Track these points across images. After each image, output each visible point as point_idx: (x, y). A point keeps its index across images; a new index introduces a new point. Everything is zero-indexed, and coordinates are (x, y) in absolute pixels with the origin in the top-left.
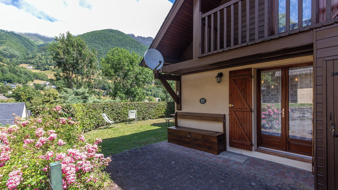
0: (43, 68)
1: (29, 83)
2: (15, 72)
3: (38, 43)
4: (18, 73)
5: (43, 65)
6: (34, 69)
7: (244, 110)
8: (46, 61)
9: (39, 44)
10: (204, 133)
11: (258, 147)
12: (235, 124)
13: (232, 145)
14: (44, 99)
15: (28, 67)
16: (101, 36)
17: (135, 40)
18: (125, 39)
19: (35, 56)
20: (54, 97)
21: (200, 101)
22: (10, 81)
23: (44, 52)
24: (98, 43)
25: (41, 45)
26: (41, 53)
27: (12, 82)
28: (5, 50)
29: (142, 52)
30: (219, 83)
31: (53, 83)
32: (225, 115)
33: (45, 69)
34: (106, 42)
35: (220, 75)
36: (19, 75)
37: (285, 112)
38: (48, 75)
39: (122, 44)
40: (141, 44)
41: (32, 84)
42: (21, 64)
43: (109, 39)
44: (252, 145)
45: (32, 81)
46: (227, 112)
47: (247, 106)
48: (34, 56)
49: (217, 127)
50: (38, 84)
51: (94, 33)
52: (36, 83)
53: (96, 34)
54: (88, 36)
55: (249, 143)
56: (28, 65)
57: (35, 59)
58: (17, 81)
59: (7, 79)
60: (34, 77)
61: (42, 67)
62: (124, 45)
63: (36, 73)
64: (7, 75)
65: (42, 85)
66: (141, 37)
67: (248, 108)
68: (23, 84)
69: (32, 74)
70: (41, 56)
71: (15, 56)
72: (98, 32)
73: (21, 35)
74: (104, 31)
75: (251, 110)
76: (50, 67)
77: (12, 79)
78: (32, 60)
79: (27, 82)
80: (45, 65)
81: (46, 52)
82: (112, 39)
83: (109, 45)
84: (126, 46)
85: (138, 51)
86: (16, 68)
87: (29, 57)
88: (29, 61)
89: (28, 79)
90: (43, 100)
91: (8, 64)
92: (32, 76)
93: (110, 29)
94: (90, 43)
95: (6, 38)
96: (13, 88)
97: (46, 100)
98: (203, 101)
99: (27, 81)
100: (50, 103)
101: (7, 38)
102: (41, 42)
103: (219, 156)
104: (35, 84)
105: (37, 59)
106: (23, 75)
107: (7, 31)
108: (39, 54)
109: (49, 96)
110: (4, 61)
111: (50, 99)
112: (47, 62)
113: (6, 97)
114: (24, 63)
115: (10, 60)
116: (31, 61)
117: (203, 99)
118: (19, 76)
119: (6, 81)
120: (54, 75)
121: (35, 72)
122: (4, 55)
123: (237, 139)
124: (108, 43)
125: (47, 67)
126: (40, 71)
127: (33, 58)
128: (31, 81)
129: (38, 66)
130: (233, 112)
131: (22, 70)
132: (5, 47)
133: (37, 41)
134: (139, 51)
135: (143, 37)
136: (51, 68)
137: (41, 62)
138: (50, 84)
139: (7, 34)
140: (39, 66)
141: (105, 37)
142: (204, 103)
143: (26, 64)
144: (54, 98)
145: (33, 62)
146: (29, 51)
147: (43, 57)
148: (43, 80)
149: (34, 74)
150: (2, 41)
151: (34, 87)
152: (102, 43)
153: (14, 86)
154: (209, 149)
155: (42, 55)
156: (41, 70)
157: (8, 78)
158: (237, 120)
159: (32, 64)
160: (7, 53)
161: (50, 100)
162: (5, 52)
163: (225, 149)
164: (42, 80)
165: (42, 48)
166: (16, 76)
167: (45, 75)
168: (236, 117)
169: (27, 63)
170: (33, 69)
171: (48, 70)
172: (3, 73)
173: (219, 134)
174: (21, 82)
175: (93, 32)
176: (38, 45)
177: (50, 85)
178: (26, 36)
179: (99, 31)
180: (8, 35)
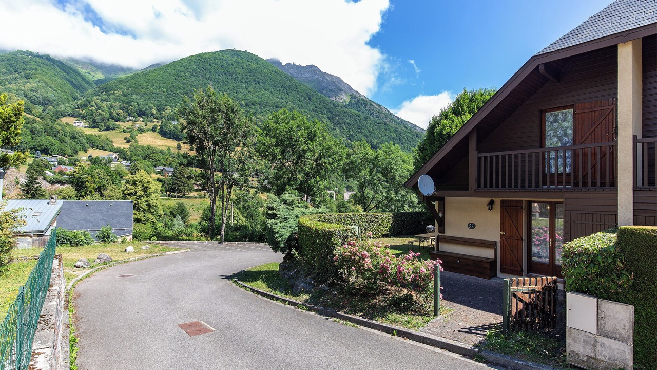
0: (105, 127)
1: (79, 154)
2: (54, 134)
3: (94, 76)
4: (60, 136)
5: (103, 120)
6: (87, 127)
7: (516, 238)
8: (109, 112)
9: (96, 79)
10: (474, 258)
11: (528, 273)
12: (507, 251)
13: (502, 271)
14: (126, 189)
15: (77, 124)
16: (216, 64)
17: (281, 71)
18: (261, 70)
19: (90, 103)
20: (143, 186)
21: (468, 226)
22: (46, 151)
23: (105, 95)
24: (208, 77)
25: (99, 80)
26: (99, 96)
27: (50, 152)
28: (34, 91)
29: (296, 95)
30: (490, 210)
31: (124, 157)
32: (496, 242)
33: (108, 129)
34: (224, 76)
35: (491, 203)
36: (62, 138)
37: (552, 241)
38: (114, 140)
39: (257, 79)
40: (294, 78)
41: (85, 158)
42: (64, 117)
43: (231, 69)
44: (522, 271)
45: (85, 151)
46: (498, 239)
47: (518, 235)
48: (87, 102)
49: (488, 254)
50: (97, 158)
51: (202, 58)
52: (94, 156)
53: (205, 59)
54: (190, 64)
55: (519, 269)
56: (76, 119)
57: (90, 108)
58: (58, 151)
59: (40, 146)
60: (88, 144)
61: (103, 124)
62: (260, 81)
63: (92, 135)
64: (40, 138)
65: (104, 159)
66: (294, 65)
67: (519, 236)
68: (69, 156)
69: (85, 137)
70: (100, 103)
71: (52, 103)
72: (208, 56)
73: (64, 62)
74: (221, 54)
75: (522, 238)
76: (118, 123)
77: (49, 147)
78: (84, 111)
79: (76, 153)
80: (108, 120)
81: (110, 95)
82: (237, 69)
83: (230, 82)
84: (263, 83)
85: (287, 93)
86: (57, 126)
87: (78, 105)
88: (78, 112)
89: (78, 147)
90: (123, 191)
91: (41, 118)
92: (84, 141)
93: (233, 50)
94: (193, 77)
95: (35, 66)
96: (53, 163)
97: (129, 192)
98: (472, 226)
99: (76, 151)
100: (136, 198)
101: (37, 67)
102: (100, 76)
103: (491, 280)
104: (90, 157)
105: (94, 108)
106: (68, 139)
107: (38, 53)
108: (96, 100)
109: (134, 184)
110: (34, 111)
111: (137, 190)
112: (111, 114)
113: (48, 182)
114: (69, 115)
115: (44, 110)
116: (81, 111)
117: (472, 223)
118: (62, 141)
119: (39, 150)
120: (126, 138)
121: (90, 133)
122: (33, 100)
123: (509, 265)
124: (229, 77)
125: (111, 123)
126: (98, 132)
127: (85, 106)
128: (82, 152)
129: (94, 122)
130: (504, 239)
131: (68, 129)
132: (35, 85)
133: (91, 73)
134: (290, 94)
135: (297, 64)
136: (119, 125)
137: (100, 114)
138: (118, 157)
139: (38, 60)
140: (96, 122)
141: (222, 66)
142: (473, 228)
143: (71, 118)
144: (142, 188)
145: (85, 114)
146: (77, 92)
147: (104, 105)
148: (105, 150)
149: (87, 139)
150: (30, 73)
151: (90, 163)
152: (217, 76)
153: (53, 160)
154: (481, 274)
155: (102, 101)
156: (100, 129)
157: (43, 145)
158: (509, 247)
159: (83, 117)
160: (38, 96)
161: (136, 192)
162: (35, 93)
163: (496, 275)
164: (103, 148)
165: (103, 88)
166: (57, 141)
167: (109, 140)
168: (507, 244)
169: (73, 116)
170: (85, 127)
171: (113, 130)
172: (34, 136)
173: (490, 260)
174: (66, 152)
175: (199, 55)
176: (93, 79)
177: (118, 159)
178: (73, 63)
179: (212, 54)
180: (40, 62)
